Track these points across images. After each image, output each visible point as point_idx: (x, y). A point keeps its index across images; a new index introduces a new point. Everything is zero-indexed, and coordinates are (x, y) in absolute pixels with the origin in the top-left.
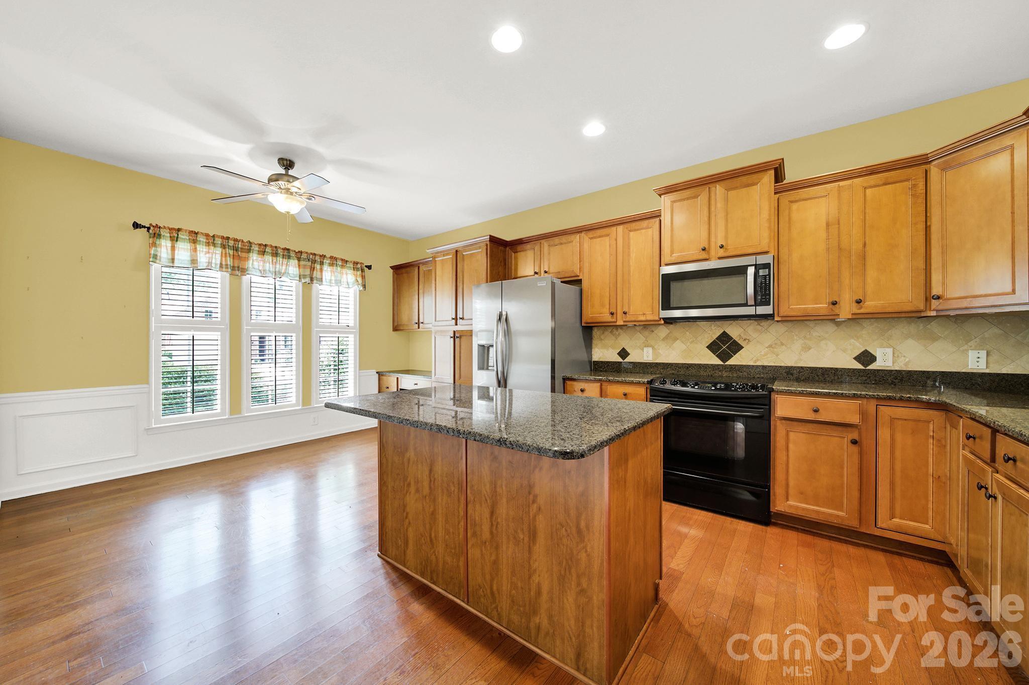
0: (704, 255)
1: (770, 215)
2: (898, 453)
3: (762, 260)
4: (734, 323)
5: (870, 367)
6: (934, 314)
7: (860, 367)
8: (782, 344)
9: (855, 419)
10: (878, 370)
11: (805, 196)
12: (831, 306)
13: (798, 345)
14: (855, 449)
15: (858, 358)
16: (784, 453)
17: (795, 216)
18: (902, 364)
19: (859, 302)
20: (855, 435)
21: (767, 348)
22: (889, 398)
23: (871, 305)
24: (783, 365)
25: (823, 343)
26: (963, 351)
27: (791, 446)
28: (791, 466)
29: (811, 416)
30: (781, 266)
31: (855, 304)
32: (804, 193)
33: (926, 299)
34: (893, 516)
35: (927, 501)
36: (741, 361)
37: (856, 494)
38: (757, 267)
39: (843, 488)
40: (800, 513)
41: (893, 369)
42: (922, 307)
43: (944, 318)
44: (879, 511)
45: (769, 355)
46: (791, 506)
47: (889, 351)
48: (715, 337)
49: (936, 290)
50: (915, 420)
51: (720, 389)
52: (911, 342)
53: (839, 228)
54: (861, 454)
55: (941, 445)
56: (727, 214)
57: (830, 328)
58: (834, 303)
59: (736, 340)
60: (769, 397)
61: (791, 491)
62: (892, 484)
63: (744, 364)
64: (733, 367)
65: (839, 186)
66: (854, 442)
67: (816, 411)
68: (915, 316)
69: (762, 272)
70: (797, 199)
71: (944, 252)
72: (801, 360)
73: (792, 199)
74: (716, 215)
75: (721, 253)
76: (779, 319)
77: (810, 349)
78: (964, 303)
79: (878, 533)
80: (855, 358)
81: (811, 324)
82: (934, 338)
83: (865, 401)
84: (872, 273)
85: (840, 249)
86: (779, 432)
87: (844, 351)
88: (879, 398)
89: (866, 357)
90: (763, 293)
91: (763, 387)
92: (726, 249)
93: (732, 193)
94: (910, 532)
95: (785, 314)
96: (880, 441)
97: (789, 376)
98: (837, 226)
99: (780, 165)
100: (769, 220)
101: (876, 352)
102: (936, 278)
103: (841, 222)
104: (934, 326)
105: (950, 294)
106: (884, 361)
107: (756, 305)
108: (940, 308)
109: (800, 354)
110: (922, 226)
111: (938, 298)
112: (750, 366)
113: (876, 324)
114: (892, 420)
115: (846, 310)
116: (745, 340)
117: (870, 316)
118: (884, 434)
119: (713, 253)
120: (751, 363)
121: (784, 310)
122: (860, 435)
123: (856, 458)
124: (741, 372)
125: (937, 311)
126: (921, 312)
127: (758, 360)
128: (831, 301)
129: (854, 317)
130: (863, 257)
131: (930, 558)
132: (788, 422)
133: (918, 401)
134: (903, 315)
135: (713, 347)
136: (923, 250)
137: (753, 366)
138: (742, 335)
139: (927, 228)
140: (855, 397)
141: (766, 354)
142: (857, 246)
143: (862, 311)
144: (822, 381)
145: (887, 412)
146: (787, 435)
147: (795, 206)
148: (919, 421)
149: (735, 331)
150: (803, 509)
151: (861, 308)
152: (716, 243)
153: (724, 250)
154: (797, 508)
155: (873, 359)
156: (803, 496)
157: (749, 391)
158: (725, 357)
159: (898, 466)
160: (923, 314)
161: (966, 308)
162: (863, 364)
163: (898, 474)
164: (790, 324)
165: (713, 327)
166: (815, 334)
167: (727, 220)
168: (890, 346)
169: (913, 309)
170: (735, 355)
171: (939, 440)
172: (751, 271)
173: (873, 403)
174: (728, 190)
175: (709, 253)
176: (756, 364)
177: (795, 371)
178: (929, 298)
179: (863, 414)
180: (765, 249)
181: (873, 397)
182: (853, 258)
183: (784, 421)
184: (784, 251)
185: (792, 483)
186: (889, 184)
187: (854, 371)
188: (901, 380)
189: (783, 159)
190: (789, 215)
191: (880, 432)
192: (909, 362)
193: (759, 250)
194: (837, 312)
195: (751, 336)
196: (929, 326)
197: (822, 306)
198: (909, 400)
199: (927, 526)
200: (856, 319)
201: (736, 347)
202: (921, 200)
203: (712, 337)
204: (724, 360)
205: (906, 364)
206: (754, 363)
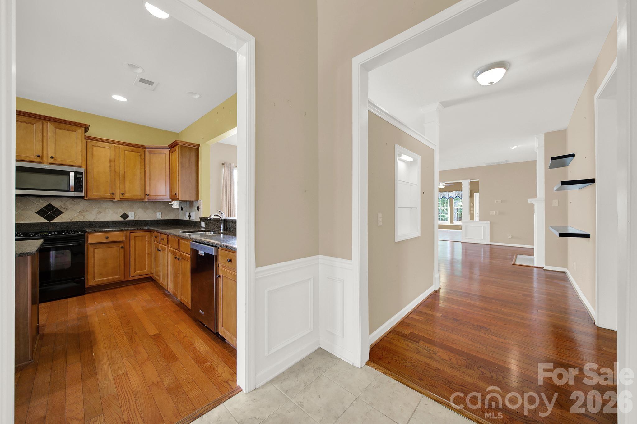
0: (38, 159)
1: (82, 149)
2: (137, 249)
3: (78, 170)
4: (57, 199)
5: (126, 220)
6: (147, 200)
7: (123, 220)
8: (87, 211)
9: (122, 239)
10: (129, 221)
11: (99, 145)
12: (112, 195)
13: (95, 211)
14: (122, 250)
15: (122, 216)
16: (93, 259)
17: (95, 153)
18: (137, 218)
19: (123, 194)
20: (122, 245)
21: (78, 212)
22: (134, 230)
23: (127, 195)
24: (87, 221)
25: (107, 210)
26: (155, 213)
27: (96, 255)
28: (96, 264)
29: (105, 240)
30: (88, 174)
31: (121, 195)
32: (99, 144)
33: (145, 195)
34: (135, 271)
35: (145, 262)
36: (61, 220)
37: (123, 267)
38: (76, 173)
39: (118, 266)
40: (100, 283)
41: (134, 220)
42: (144, 198)
43: (149, 201)
44: (131, 271)
45: (79, 216)
46: (96, 281)
47: (133, 213)
48: (42, 207)
49: (148, 193)
50: (141, 236)
51: (55, 234)
52: (140, 210)
53: (115, 163)
54: (124, 251)
55: (149, 243)
56: (56, 141)
57: (110, 204)
58: (113, 194)
59: (59, 209)
60: (84, 235)
61: (96, 275)
62: (135, 260)
63: (64, 221)
64: (57, 224)
65: (115, 146)
66: (122, 248)
67: (107, 238)
68: (141, 201)
69: (78, 176)
70: (96, 145)
71: (150, 180)
72: (97, 218)
73: (94, 144)
74: (47, 139)
75: (52, 161)
76: (87, 199)
77: (101, 213)
78: (155, 198)
79: (130, 279)
80: (121, 216)
81: (102, 202)
82: (147, 209)
83: (126, 232)
84: (127, 184)
85: (115, 172)
86: (90, 251)
87: (116, 213)
88: (131, 230)
89: (125, 216)
90: (78, 186)
91: (80, 231)
92: (55, 159)
93: (58, 131)
94: (141, 274)
95: (90, 197)
96: (131, 245)
97: (91, 226)
98: (114, 162)
99: (88, 127)
100: (82, 151)
101: (128, 213)
102: (148, 188)
103: (116, 161)
104: (147, 204)
105: (151, 195)
106: (132, 217)
107: (75, 191)
108: (149, 198)
109: (96, 215)
110: (143, 170)
111: (148, 195)
112: (68, 222)
113: (128, 203)
114: (135, 237)
115: (118, 197)
116: (64, 208)
117: (127, 200)
118: (132, 242)
119: (45, 159)
120: (69, 221)
121: (90, 195)
122: (124, 245)
123: (123, 254)
124: (62, 226)
125: (148, 199)
126: (143, 199)
127: (73, 219)
128: (112, 192)
129: (121, 200)
130: (124, 177)
131: (147, 281)
132: (94, 245)
133: (143, 230)
134: (138, 200)
135: (41, 213)
136: (144, 178)
137: (70, 222)
138: (62, 206)
139: (145, 171)
140: (122, 230)
141: (77, 216)
142: (122, 172)
143: (124, 198)
144: (107, 227)
145: (133, 234)
146: (94, 251)
147: (95, 148)
148: (143, 236)
149: (57, 204)
150: (102, 281)
151: (123, 196)
152: (47, 154)
153: (54, 160)
154: (99, 281)
155: (127, 216)
156: (101, 275)
157: (73, 233)
158: (50, 218)
159: (137, 253)
160: (144, 200)
161: (155, 199)
162: (124, 219)
163: (137, 256)
164: (91, 201)
165: (41, 201)
166: (104, 206)
167: (55, 144)
168: (133, 211)
169: (141, 198)
170: (57, 217)
171: (149, 242)
172: (72, 174)
173: (129, 232)
174: (56, 128)
175: (42, 159)
176: (71, 221)
177: (94, 223)
178: (146, 195)
179: (125, 236)
180: (80, 165)
181: (128, 230)
182: (120, 176)
183: (92, 245)
184: (89, 168)
185: (96, 271)
186: (133, 152)
187: (120, 221)
188: (137, 224)
189: (89, 125)
190: (92, 152)
191: (131, 242)
192: (140, 217)
193: (76, 164)
194: (114, 197)
195: (68, 206)
196: (146, 204)
197: (108, 195)
198: (140, 229)
199: (146, 271)
200: (122, 201)
201: (58, 213)
202: (143, 161)
203: (40, 206)
204: (50, 220)
205: (139, 218)
206: (70, 220)
